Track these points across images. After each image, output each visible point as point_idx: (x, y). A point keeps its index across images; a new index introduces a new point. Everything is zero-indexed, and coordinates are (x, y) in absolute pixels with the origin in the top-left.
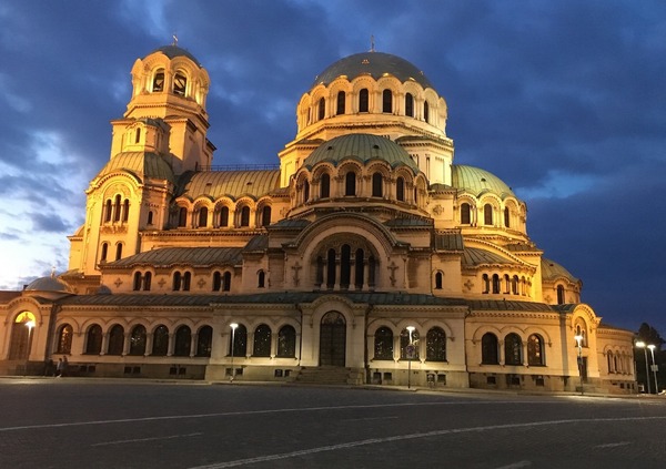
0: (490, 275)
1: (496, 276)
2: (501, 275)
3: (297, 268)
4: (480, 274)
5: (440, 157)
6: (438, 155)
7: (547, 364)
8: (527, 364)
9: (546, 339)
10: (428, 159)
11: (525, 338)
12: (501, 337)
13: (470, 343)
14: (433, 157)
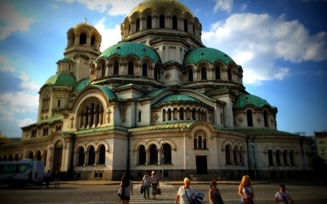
0: (167, 109)
1: (169, 109)
2: (172, 109)
3: (73, 119)
4: (162, 110)
5: (173, 46)
6: (171, 46)
7: (172, 163)
8: (159, 163)
9: (173, 146)
10: (164, 48)
11: (159, 147)
12: (147, 147)
13: (132, 153)
14: (167, 47)
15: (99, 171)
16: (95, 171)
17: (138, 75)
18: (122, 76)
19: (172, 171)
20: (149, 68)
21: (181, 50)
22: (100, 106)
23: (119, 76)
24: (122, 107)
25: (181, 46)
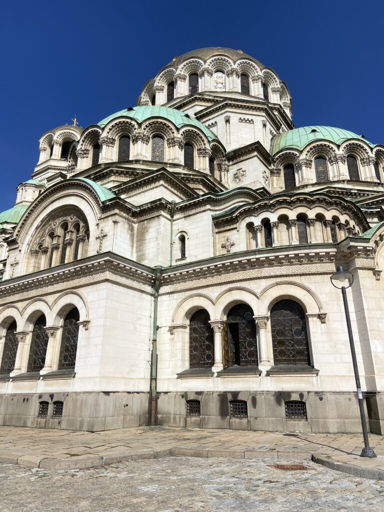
0: (257, 221)
1: (266, 221)
3: (15, 265)
4: (242, 225)
5: (247, 117)
6: (243, 117)
7: (316, 367)
8: (264, 367)
9: (311, 308)
10: (228, 121)
11: (260, 309)
12: (217, 315)
13: (164, 335)
14: (234, 118)
15: (52, 396)
16: (40, 397)
17: (176, 162)
18: (137, 161)
19: (320, 395)
20: (200, 154)
21: (265, 126)
22: (82, 224)
23: (131, 162)
24: (136, 226)
25: (264, 119)
